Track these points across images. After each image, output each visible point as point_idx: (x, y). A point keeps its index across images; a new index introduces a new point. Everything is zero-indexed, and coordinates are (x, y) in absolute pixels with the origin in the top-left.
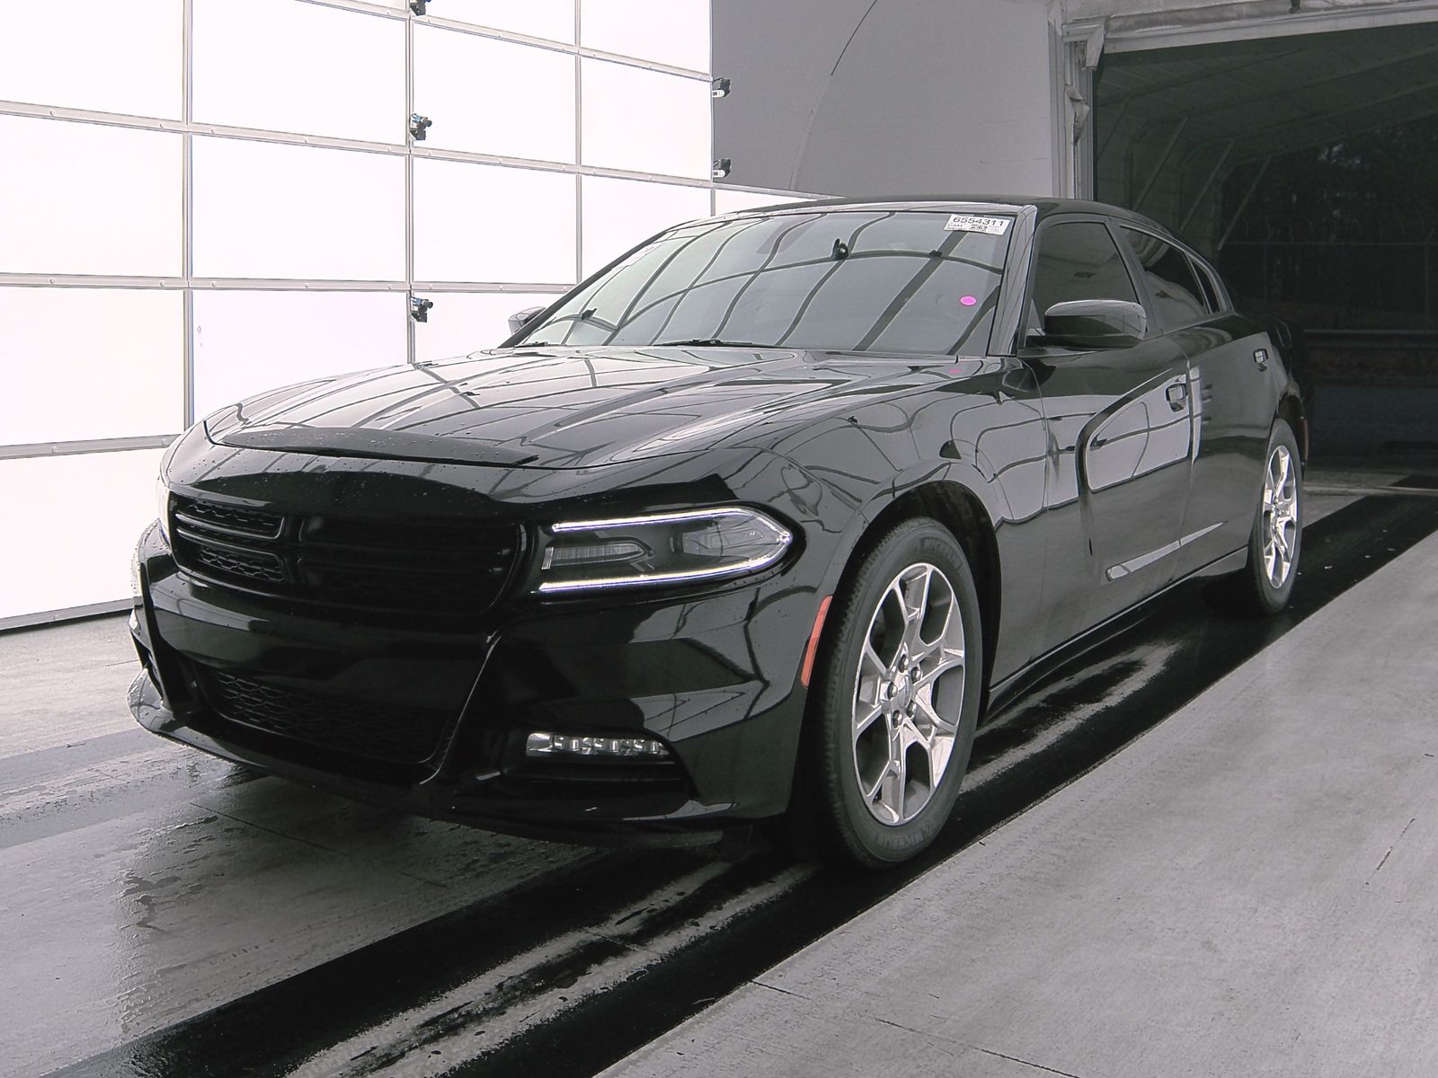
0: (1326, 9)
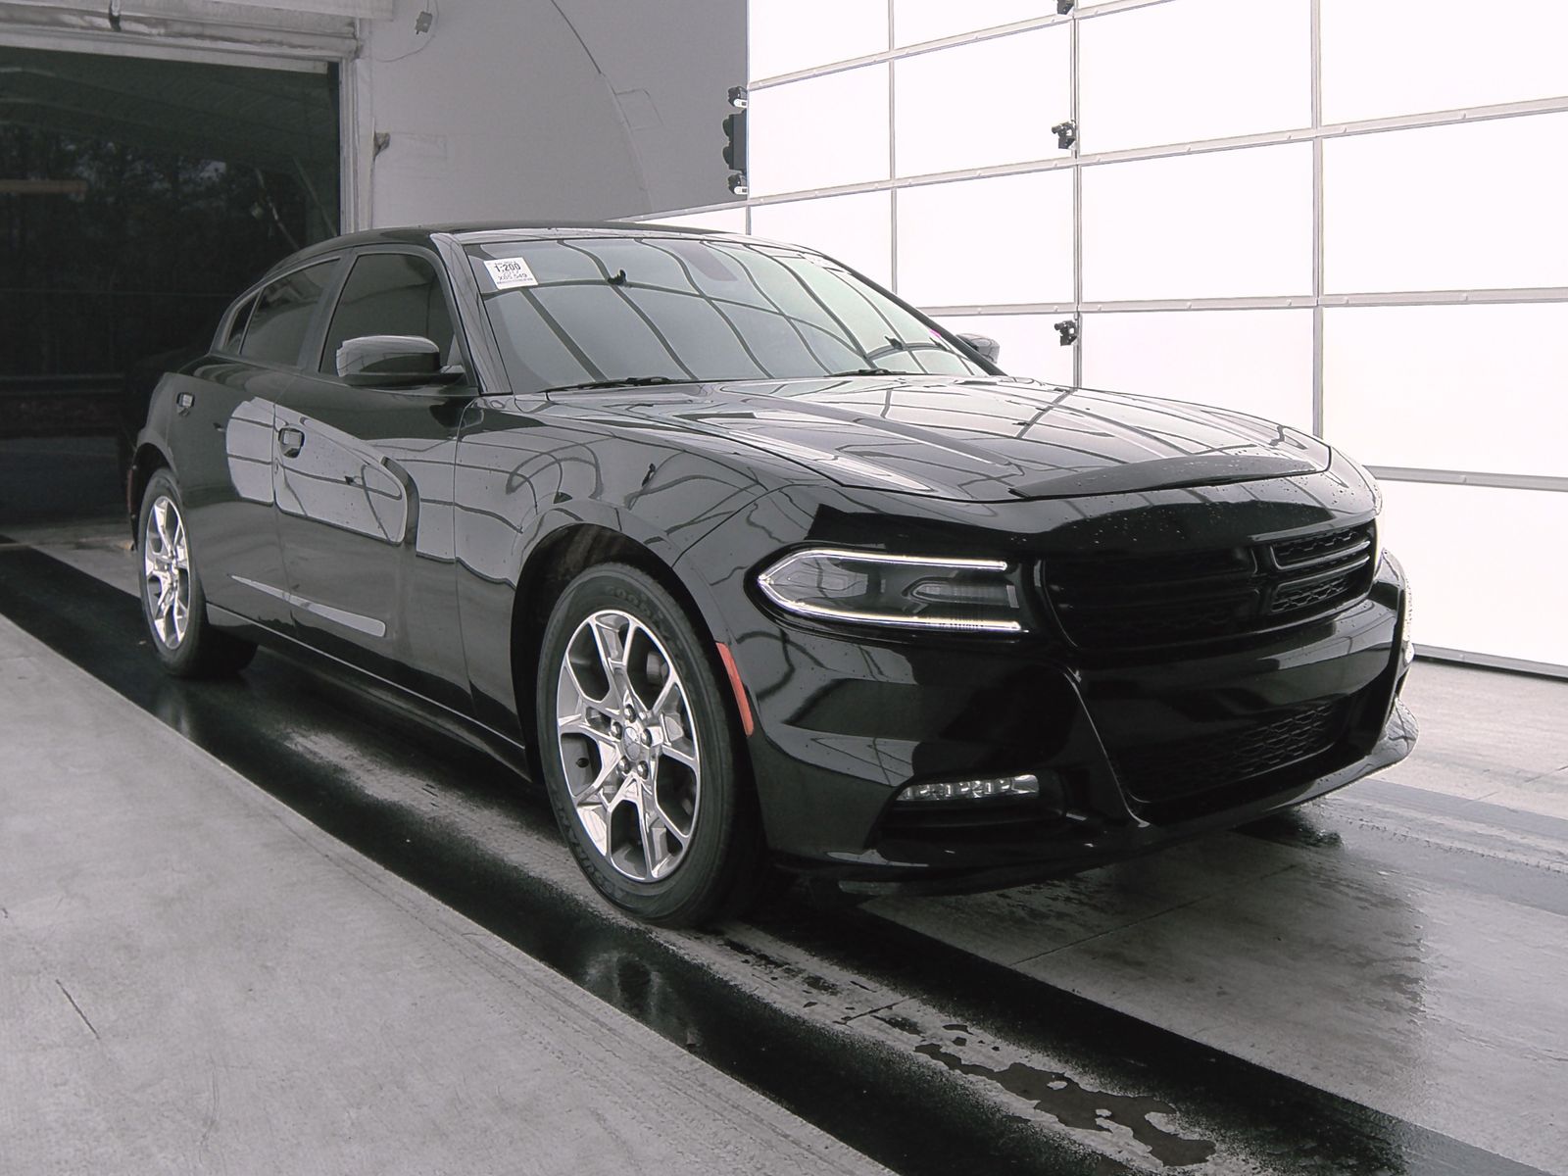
0: (82, 28)
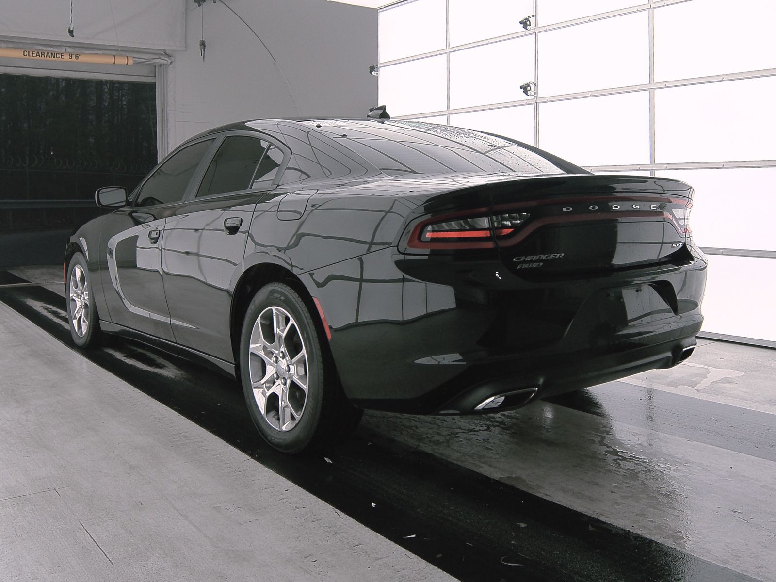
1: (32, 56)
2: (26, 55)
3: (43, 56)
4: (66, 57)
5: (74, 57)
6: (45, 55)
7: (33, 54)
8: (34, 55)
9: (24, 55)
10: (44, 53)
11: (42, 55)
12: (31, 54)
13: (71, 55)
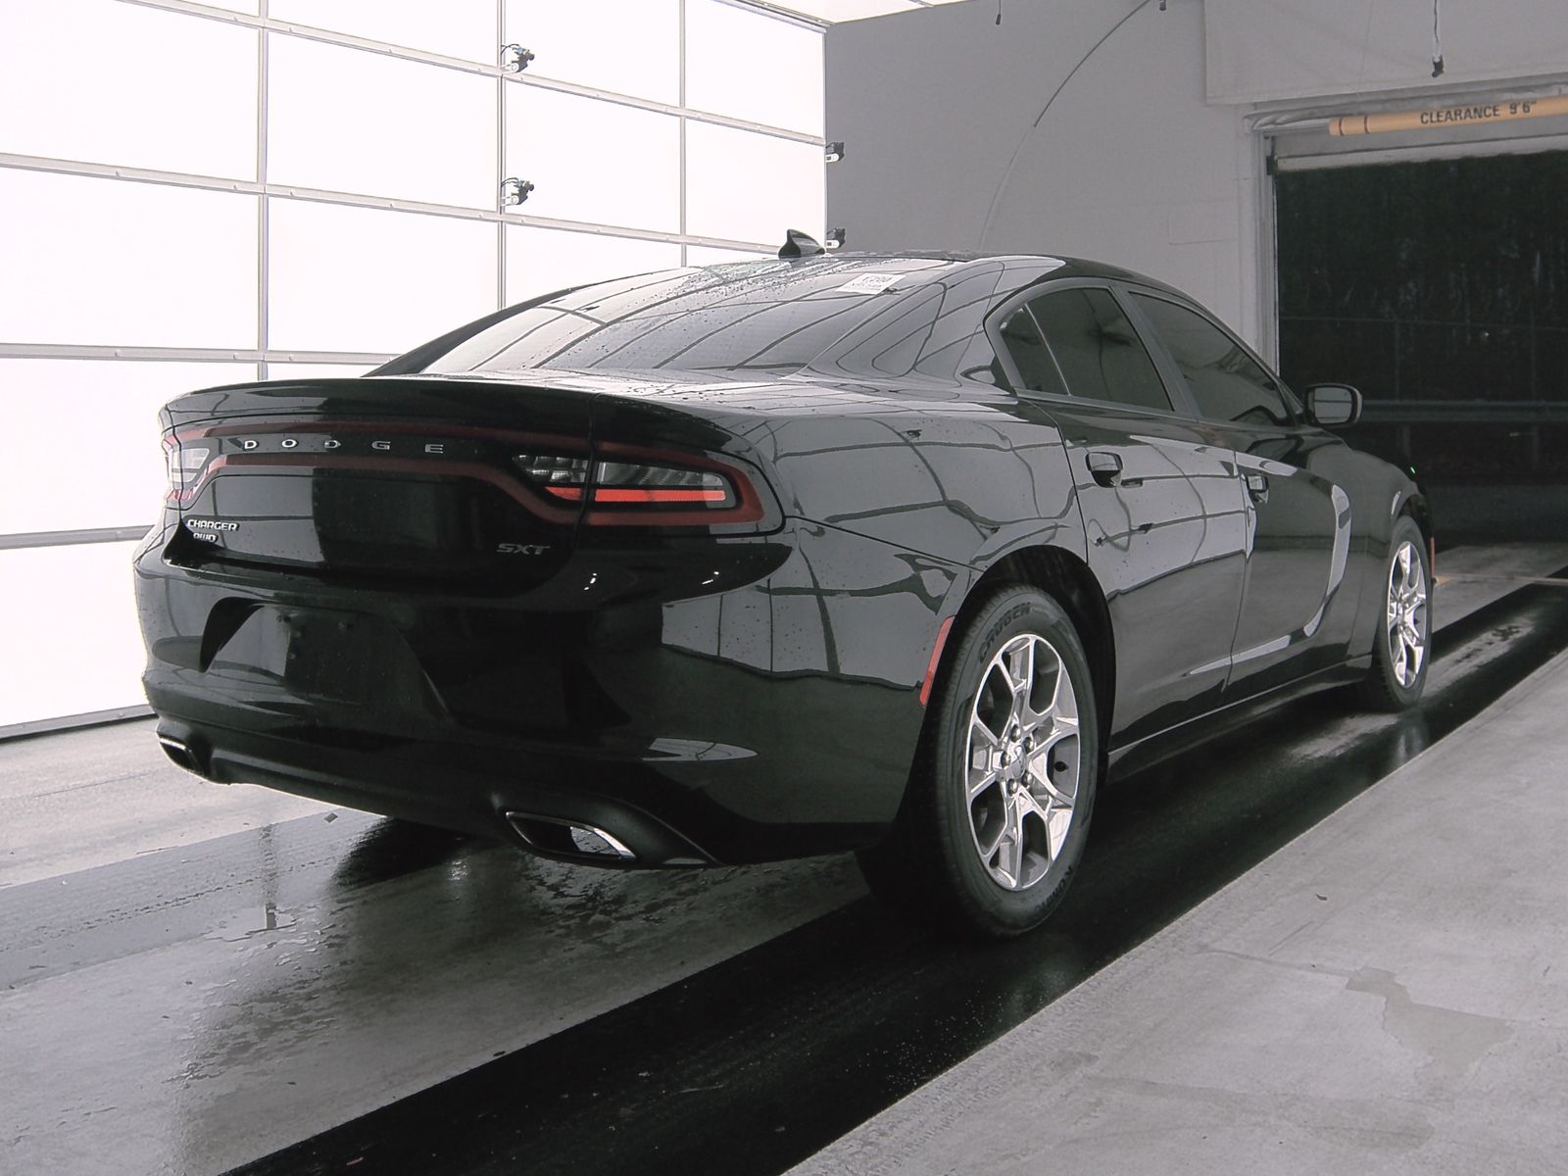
1: (1438, 121)
2: (1427, 122)
3: (1458, 117)
4: (1504, 112)
5: (1520, 109)
6: (1463, 115)
7: (1438, 116)
8: (1441, 119)
9: (1422, 122)
10: (1461, 111)
11: (1456, 114)
12: (1434, 119)
13: (1513, 107)
